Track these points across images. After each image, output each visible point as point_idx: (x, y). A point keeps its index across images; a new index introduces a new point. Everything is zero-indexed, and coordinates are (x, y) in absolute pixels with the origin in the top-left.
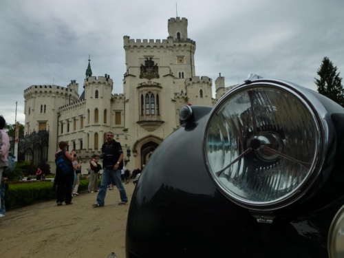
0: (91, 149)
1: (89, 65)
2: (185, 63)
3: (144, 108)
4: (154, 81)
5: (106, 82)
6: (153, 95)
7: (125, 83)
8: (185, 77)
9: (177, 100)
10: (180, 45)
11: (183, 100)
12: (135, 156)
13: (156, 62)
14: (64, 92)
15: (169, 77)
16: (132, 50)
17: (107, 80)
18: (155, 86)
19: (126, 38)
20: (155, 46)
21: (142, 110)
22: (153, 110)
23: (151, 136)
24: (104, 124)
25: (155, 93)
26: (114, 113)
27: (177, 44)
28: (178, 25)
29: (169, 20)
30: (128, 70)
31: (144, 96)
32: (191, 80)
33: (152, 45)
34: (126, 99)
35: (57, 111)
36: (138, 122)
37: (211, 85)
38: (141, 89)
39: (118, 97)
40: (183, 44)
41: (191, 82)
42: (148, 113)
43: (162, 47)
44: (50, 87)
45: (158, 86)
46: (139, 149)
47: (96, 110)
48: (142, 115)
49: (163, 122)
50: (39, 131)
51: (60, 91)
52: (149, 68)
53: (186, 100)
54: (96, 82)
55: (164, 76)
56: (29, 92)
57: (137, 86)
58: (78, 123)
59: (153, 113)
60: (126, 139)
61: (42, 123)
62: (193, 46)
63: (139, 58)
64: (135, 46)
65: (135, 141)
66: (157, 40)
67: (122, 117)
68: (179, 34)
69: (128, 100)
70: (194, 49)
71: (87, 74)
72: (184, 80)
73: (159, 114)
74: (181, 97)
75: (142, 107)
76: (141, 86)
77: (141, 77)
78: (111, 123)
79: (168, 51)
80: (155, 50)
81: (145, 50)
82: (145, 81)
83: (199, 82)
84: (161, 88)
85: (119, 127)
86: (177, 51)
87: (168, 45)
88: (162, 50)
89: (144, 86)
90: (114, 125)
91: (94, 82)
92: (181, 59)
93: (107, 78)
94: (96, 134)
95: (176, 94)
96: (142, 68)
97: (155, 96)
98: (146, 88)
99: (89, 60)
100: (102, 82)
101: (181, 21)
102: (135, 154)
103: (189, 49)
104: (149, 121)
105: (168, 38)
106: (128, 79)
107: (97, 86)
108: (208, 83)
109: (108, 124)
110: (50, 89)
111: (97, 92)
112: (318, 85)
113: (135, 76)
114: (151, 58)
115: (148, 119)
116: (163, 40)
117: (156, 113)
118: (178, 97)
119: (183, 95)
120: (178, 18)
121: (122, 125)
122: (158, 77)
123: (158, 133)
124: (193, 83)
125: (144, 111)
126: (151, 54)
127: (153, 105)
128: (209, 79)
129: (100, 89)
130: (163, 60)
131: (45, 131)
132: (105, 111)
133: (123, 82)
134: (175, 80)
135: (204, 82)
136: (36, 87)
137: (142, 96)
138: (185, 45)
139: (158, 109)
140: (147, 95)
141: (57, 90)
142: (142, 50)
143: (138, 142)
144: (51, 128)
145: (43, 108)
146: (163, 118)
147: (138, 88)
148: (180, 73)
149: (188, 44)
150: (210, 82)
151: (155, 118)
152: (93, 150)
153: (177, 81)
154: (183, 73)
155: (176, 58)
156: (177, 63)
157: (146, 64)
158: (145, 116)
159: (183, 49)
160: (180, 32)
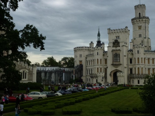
2: (142, 29)
4: (118, 48)
6: (117, 54)
8: (142, 36)
9: (129, 54)
12: (111, 77)
13: (119, 40)
14: (88, 49)
16: (111, 34)
18: (118, 51)
19: (109, 29)
20: (120, 32)
21: (113, 60)
23: (116, 70)
24: (100, 64)
25: (118, 53)
26: (104, 60)
27: (138, 20)
28: (139, 9)
29: (135, 6)
35: (85, 56)
36: (112, 64)
37: (143, 47)
40: (141, 20)
41: (134, 47)
43: (123, 32)
44: (83, 47)
46: (112, 75)
47: (98, 59)
49: (121, 64)
50: (80, 64)
51: (86, 48)
52: (116, 43)
53: (132, 54)
55: (122, 46)
56: (75, 49)
57: (111, 50)
58: (93, 62)
59: (117, 61)
61: (81, 61)
62: (147, 20)
64: (112, 32)
66: (121, 29)
68: (140, 14)
71: (98, 36)
73: (119, 61)
75: (113, 58)
76: (113, 51)
77: (113, 47)
83: (137, 47)
84: (120, 51)
85: (106, 65)
86: (138, 23)
90: (104, 64)
92: (140, 28)
96: (114, 43)
97: (118, 54)
99: (99, 29)
101: (141, 7)
103: (144, 22)
104: (115, 64)
107: (98, 50)
108: (141, 47)
109: (102, 64)
110: (83, 48)
111: (98, 53)
113: (110, 47)
116: (124, 29)
122: (119, 46)
123: (119, 68)
126: (119, 35)
127: (117, 58)
131: (82, 64)
132: (101, 60)
136: (78, 47)
137: (113, 54)
139: (119, 59)
140: (115, 54)
141: (85, 48)
142: (115, 34)
143: (111, 72)
144: (84, 63)
145: (81, 56)
146: (121, 63)
147: (112, 51)
148: (139, 35)
151: (117, 63)
154: (141, 34)
155: (138, 27)
156: (138, 30)
157: (115, 41)
158: (114, 62)
159: (141, 22)
160: (140, 12)
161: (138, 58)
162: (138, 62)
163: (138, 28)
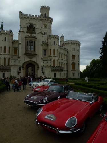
0: (2, 65)
1: (2, 24)
2: (47, 28)
3: (28, 48)
4: (33, 35)
5: (10, 34)
7: (19, 35)
8: (47, 34)
9: (43, 45)
10: (45, 19)
11: (46, 45)
13: (34, 26)
15: (40, 34)
16: (23, 19)
17: (11, 33)
18: (33, 37)
19: (21, 13)
20: (34, 18)
21: (27, 48)
22: (32, 49)
23: (31, 61)
24: (8, 54)
26: (14, 49)
27: (44, 19)
28: (45, 9)
29: (41, 7)
30: (21, 29)
31: (28, 42)
32: (50, 36)
33: (33, 18)
34: (20, 42)
36: (25, 54)
37: (59, 39)
38: (27, 39)
39: (16, 41)
40: (47, 19)
41: (50, 37)
42: (30, 50)
43: (37, 19)
45: (35, 37)
46: (25, 66)
47: (5, 47)
48: (27, 51)
49: (36, 55)
52: (31, 29)
53: (47, 45)
54: (5, 33)
55: (38, 33)
57: (25, 37)
59: (32, 50)
60: (19, 62)
62: (51, 20)
63: (26, 23)
64: (25, 17)
65: (23, 63)
66: (35, 16)
67: (17, 51)
68: (45, 14)
69: (20, 43)
70: (52, 22)
71: (1, 29)
72: (47, 36)
73: (35, 51)
74: (45, 43)
75: (27, 47)
76: (27, 37)
77: (27, 33)
78: (12, 53)
79: (40, 21)
80: (34, 20)
81: (30, 20)
82: (29, 35)
83: (53, 37)
84: (36, 38)
85: (16, 56)
86: (44, 22)
87: (40, 18)
88: (37, 21)
89: (28, 37)
90: (13, 55)
91: (4, 33)
92: (45, 26)
93: (11, 31)
94: (5, 59)
95: (43, 42)
96: (28, 28)
97: (33, 42)
98: (29, 38)
99: (2, 22)
100: (8, 33)
101: (47, 8)
102: (23, 68)
103: (49, 22)
104: (30, 54)
105: (41, 15)
106: (21, 33)
107: (5, 35)
108: (57, 38)
109: (11, 54)
111: (5, 38)
112: (103, 43)
113: (24, 32)
114: (32, 24)
115: (30, 53)
116: (38, 16)
117: (34, 50)
118: (44, 44)
119: (46, 43)
120: (45, 6)
121: (17, 55)
122: (35, 33)
123: (34, 60)
124: (51, 38)
125: (28, 49)
126: (32, 22)
127: (32, 46)
128: (58, 37)
129: (7, 36)
130: (38, 25)
132: (9, 48)
133: (18, 34)
134: (43, 36)
135: (56, 38)
137: (27, 42)
138: (48, 20)
139: (34, 49)
140: (30, 41)
142: (28, 19)
146: (37, 53)
147: (25, 38)
148: (45, 33)
149: (49, 19)
150: (58, 38)
151: (33, 53)
152: (3, 66)
153: (44, 36)
154: (46, 33)
155: (43, 25)
156: (43, 28)
157: (30, 26)
158: (28, 52)
159: (47, 21)
160: (46, 13)
161: (54, 50)
162: (54, 54)
163: (44, 27)
